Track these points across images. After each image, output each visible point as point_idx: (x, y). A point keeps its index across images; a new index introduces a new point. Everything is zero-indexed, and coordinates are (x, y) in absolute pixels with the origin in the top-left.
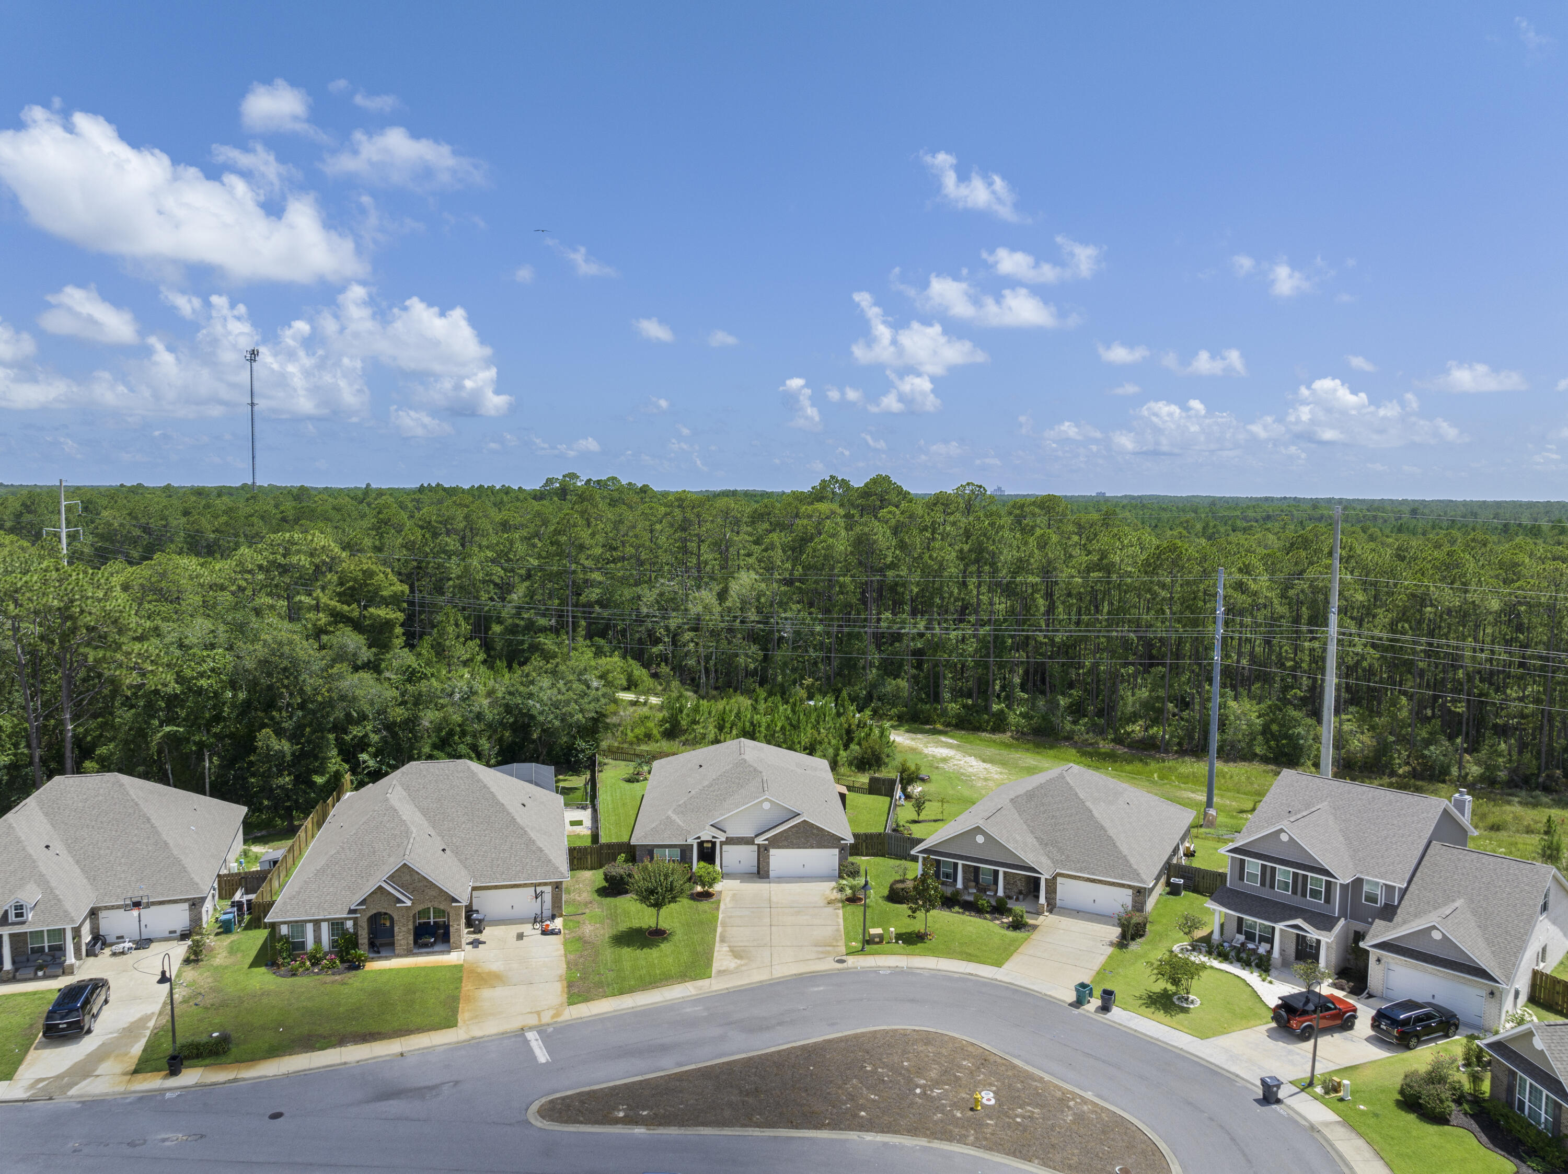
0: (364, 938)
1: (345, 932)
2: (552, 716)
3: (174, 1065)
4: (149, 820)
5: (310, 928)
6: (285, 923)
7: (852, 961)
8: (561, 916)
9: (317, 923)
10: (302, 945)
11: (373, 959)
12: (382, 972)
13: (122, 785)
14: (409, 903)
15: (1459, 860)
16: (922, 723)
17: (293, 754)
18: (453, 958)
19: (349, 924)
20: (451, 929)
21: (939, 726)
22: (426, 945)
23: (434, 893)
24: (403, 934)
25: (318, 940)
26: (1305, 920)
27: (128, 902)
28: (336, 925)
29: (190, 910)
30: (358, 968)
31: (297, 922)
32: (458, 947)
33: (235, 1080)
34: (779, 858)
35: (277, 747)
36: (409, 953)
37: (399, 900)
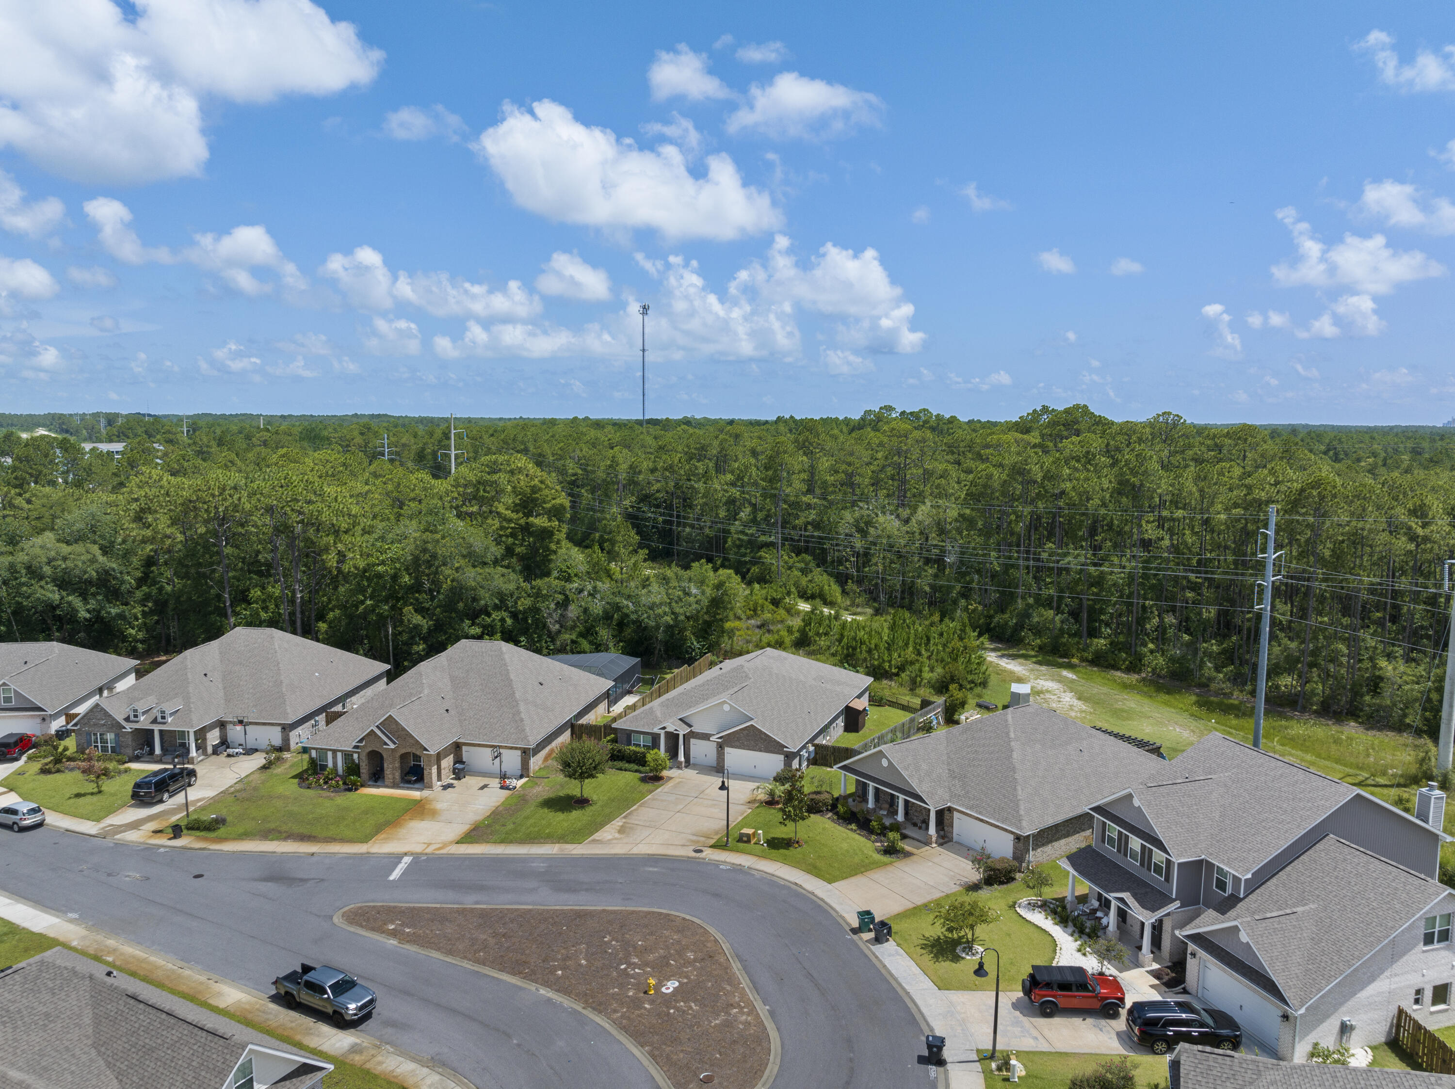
0: (364, 769)
1: (353, 760)
3: (177, 831)
5: (330, 754)
6: (314, 748)
7: (709, 854)
8: (528, 776)
9: (334, 752)
10: (324, 767)
11: (369, 786)
12: (374, 796)
14: (392, 746)
16: (1061, 657)
18: (426, 793)
19: (355, 756)
20: (425, 772)
21: (1075, 661)
22: (409, 782)
23: (412, 741)
24: (391, 769)
25: (335, 764)
26: (1135, 896)
27: (235, 720)
28: (347, 756)
29: (283, 732)
30: (356, 790)
31: (321, 749)
32: (430, 787)
33: (204, 849)
34: (734, 757)
36: (395, 786)
37: (386, 744)
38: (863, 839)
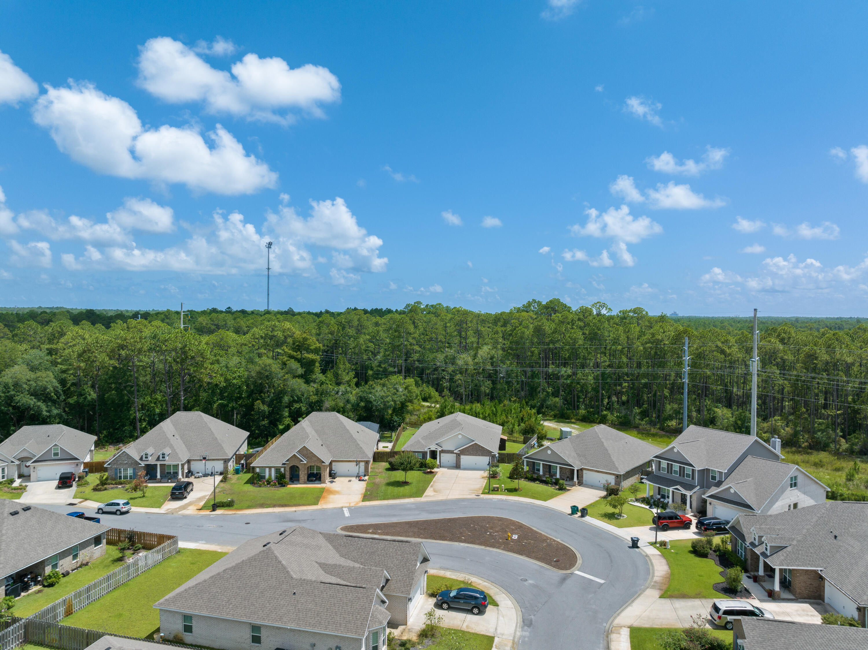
0: (288, 476)
1: (281, 472)
2: (380, 402)
3: (215, 507)
4: (210, 429)
5: (267, 470)
6: (258, 467)
7: (482, 496)
8: (368, 475)
9: (270, 468)
10: (264, 477)
11: (291, 484)
12: (293, 488)
13: (201, 416)
14: (305, 462)
15: (757, 463)
16: (566, 419)
17: (269, 412)
18: (323, 485)
19: (282, 469)
20: (322, 475)
22: (312, 481)
23: (315, 459)
24: (303, 475)
25: (270, 475)
26: (681, 486)
27: (202, 458)
28: (278, 470)
29: (224, 463)
30: (284, 486)
31: (262, 467)
32: (324, 482)
33: (235, 514)
34: (465, 459)
35: (262, 408)
36: (305, 483)
37: (302, 461)
38: (545, 486)
